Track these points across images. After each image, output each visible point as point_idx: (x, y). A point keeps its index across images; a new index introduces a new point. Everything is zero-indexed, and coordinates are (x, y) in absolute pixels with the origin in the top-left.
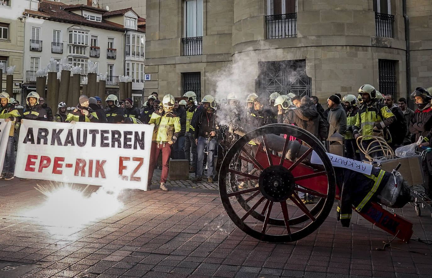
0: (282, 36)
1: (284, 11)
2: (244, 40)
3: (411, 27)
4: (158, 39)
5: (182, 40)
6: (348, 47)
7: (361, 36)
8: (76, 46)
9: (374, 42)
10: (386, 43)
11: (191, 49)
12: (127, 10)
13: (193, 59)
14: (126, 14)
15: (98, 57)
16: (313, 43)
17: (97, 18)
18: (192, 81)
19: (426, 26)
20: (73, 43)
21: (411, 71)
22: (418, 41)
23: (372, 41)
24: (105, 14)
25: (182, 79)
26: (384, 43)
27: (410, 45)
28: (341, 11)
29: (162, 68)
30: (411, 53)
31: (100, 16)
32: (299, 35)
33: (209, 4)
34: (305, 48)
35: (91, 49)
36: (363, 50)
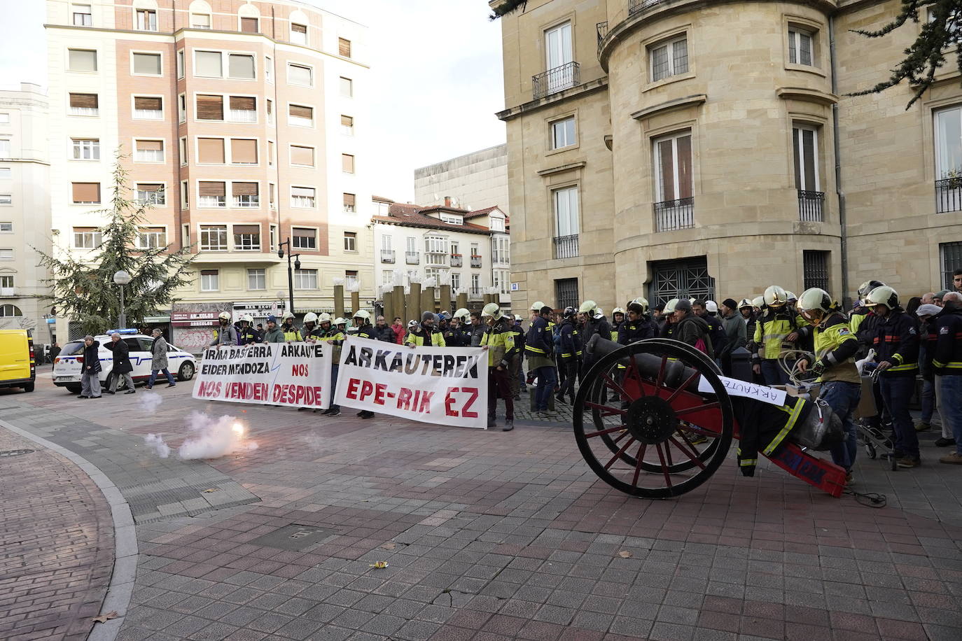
0: (675, 227)
1: (677, 196)
2: (628, 235)
3: (847, 206)
4: (525, 239)
5: (554, 240)
6: (762, 237)
7: (778, 222)
8: (434, 254)
9: (797, 229)
10: (813, 229)
11: (565, 249)
12: (492, 209)
13: (568, 262)
14: (491, 214)
15: (461, 267)
16: (716, 234)
17: (458, 220)
18: (567, 288)
19: (869, 204)
20: (430, 251)
21: (848, 263)
22: (858, 224)
23: (794, 227)
24: (467, 215)
25: (555, 287)
26: (811, 229)
27: (847, 230)
28: (753, 191)
29: (530, 274)
30: (848, 240)
31: (461, 218)
32: (698, 225)
33: (584, 193)
34: (706, 241)
35: (452, 257)
36: (783, 240)
